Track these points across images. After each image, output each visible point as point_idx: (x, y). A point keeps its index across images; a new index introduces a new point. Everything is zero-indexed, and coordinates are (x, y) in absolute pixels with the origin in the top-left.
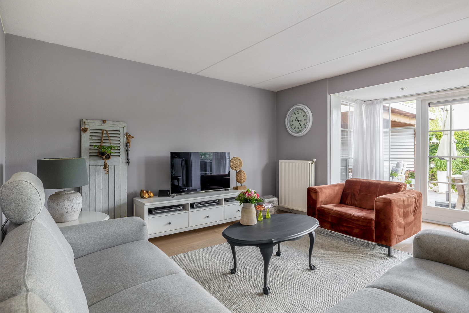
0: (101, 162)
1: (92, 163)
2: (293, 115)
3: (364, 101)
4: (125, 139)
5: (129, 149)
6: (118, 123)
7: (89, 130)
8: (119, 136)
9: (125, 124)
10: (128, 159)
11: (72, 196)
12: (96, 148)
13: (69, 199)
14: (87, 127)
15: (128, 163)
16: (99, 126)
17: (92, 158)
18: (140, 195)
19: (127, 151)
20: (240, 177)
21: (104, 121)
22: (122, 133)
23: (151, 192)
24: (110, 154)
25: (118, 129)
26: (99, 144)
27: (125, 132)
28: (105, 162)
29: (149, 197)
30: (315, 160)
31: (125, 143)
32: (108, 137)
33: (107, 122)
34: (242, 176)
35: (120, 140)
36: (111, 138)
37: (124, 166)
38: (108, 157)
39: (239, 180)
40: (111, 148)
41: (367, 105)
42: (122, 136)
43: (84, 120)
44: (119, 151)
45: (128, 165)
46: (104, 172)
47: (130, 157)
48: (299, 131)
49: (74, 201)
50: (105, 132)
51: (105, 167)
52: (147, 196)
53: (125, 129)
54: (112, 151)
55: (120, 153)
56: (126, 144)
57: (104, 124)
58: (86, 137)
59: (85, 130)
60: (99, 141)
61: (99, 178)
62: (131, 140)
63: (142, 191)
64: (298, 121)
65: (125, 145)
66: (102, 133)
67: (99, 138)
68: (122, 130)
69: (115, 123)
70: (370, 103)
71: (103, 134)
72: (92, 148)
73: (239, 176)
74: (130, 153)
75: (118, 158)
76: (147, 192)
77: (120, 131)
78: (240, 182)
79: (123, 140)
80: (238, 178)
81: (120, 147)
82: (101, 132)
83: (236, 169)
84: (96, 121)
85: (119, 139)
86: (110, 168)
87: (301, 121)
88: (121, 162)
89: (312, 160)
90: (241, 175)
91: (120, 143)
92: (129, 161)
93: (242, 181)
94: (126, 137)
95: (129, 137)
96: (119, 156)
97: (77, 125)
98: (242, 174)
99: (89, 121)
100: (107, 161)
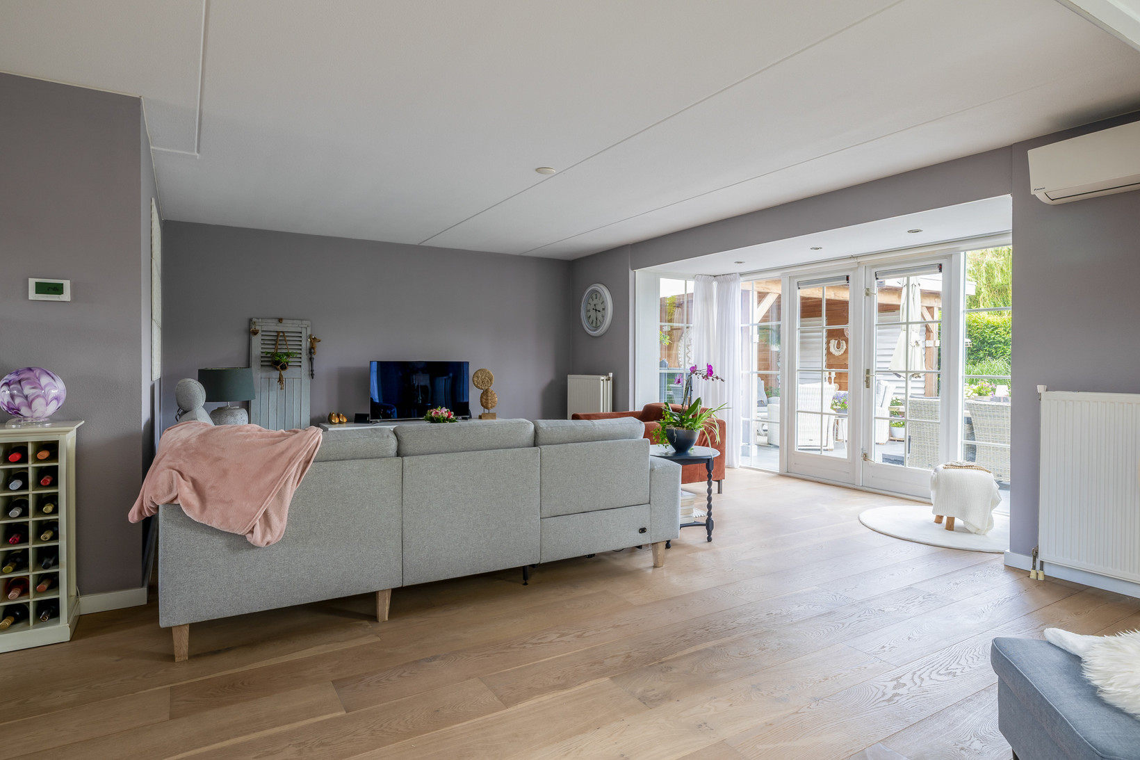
0: (275, 374)
1: (264, 375)
2: (590, 301)
3: (715, 276)
4: (308, 344)
5: (313, 356)
6: (299, 322)
7: (260, 332)
8: (300, 339)
9: (308, 323)
10: (312, 371)
11: (236, 412)
12: (269, 355)
13: (232, 415)
14: (257, 328)
15: (312, 375)
16: (273, 326)
17: (263, 368)
18: (329, 419)
19: (311, 360)
20: (487, 399)
21: (280, 320)
22: (304, 335)
23: (343, 415)
24: (287, 363)
25: (299, 330)
26: (273, 351)
27: (309, 333)
28: (280, 374)
29: (340, 422)
30: (611, 375)
31: (308, 348)
32: (285, 340)
33: (284, 321)
34: (490, 398)
35: (301, 345)
36: (288, 343)
37: (306, 380)
38: (284, 368)
39: (484, 404)
40: (288, 355)
41: (719, 283)
42: (304, 339)
43: (254, 320)
44: (299, 360)
45: (313, 378)
46: (279, 387)
47: (314, 368)
48: (597, 328)
49: (239, 417)
50: (281, 334)
51: (280, 380)
52: (337, 421)
53: (309, 329)
54: (291, 360)
55: (300, 362)
56: (310, 349)
57: (280, 324)
58: (256, 340)
59: (255, 333)
60: (274, 347)
61: (273, 395)
62: (318, 346)
63: (330, 415)
64: (596, 310)
65: (308, 351)
66: (277, 336)
67: (274, 343)
68: (304, 331)
69: (295, 321)
70: (723, 279)
71: (279, 337)
72: (264, 355)
73: (485, 397)
74: (315, 362)
75: (299, 368)
76: (338, 416)
77: (301, 333)
78: (487, 408)
79: (305, 344)
80: (484, 400)
81: (301, 354)
82: (276, 334)
83: (483, 388)
84: (269, 321)
85: (300, 343)
86: (287, 382)
87: (599, 311)
88: (303, 374)
89: (607, 375)
90: (487, 396)
91: (301, 349)
92: (314, 373)
93: (490, 405)
94: (309, 340)
95: (314, 340)
96: (300, 366)
97: (245, 325)
98: (490, 395)
99: (260, 320)
100: (283, 372)
